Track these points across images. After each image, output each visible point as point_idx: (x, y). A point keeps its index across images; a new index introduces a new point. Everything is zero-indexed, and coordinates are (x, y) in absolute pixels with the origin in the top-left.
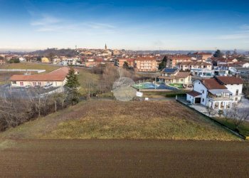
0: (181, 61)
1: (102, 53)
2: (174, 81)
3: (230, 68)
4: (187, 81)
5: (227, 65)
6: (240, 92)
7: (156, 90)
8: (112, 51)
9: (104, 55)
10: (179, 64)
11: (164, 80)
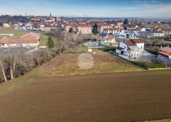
0: (106, 27)
1: (48, 19)
2: (106, 41)
3: (134, 32)
4: (113, 41)
5: (133, 30)
6: (143, 47)
7: (97, 47)
8: (55, 18)
9: (50, 21)
10: (105, 30)
11: (100, 41)
